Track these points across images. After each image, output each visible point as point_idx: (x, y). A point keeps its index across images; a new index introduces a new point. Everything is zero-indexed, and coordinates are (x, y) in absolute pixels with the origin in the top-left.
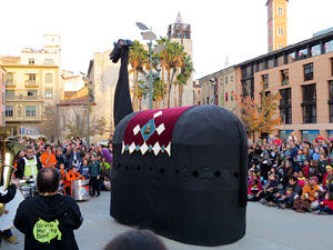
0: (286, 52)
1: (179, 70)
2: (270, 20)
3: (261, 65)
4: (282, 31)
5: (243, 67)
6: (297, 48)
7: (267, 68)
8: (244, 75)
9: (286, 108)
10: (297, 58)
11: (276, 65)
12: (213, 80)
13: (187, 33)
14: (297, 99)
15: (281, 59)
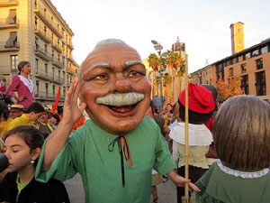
0: (243, 53)
1: (179, 69)
2: (233, 36)
3: (228, 63)
4: (241, 42)
5: (217, 64)
6: (251, 50)
7: (232, 64)
8: (217, 69)
9: (245, 87)
10: (251, 56)
11: (237, 62)
12: (199, 74)
13: (183, 48)
14: (252, 81)
15: (241, 58)
